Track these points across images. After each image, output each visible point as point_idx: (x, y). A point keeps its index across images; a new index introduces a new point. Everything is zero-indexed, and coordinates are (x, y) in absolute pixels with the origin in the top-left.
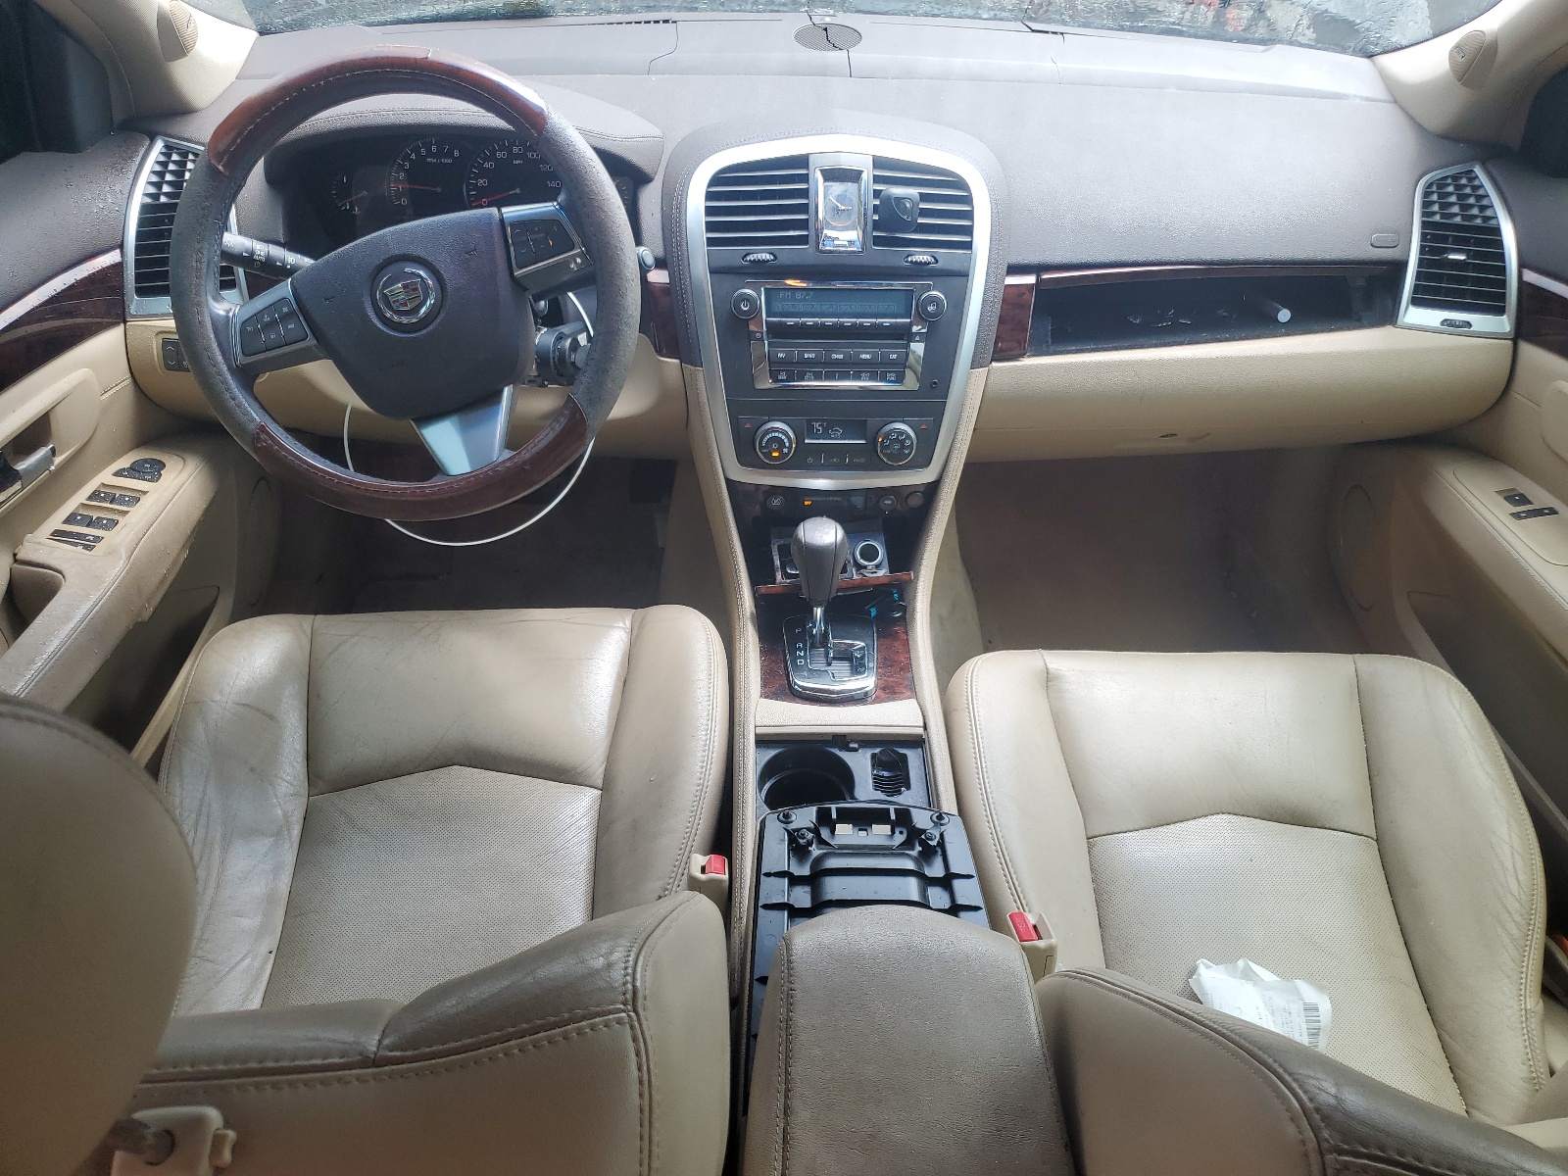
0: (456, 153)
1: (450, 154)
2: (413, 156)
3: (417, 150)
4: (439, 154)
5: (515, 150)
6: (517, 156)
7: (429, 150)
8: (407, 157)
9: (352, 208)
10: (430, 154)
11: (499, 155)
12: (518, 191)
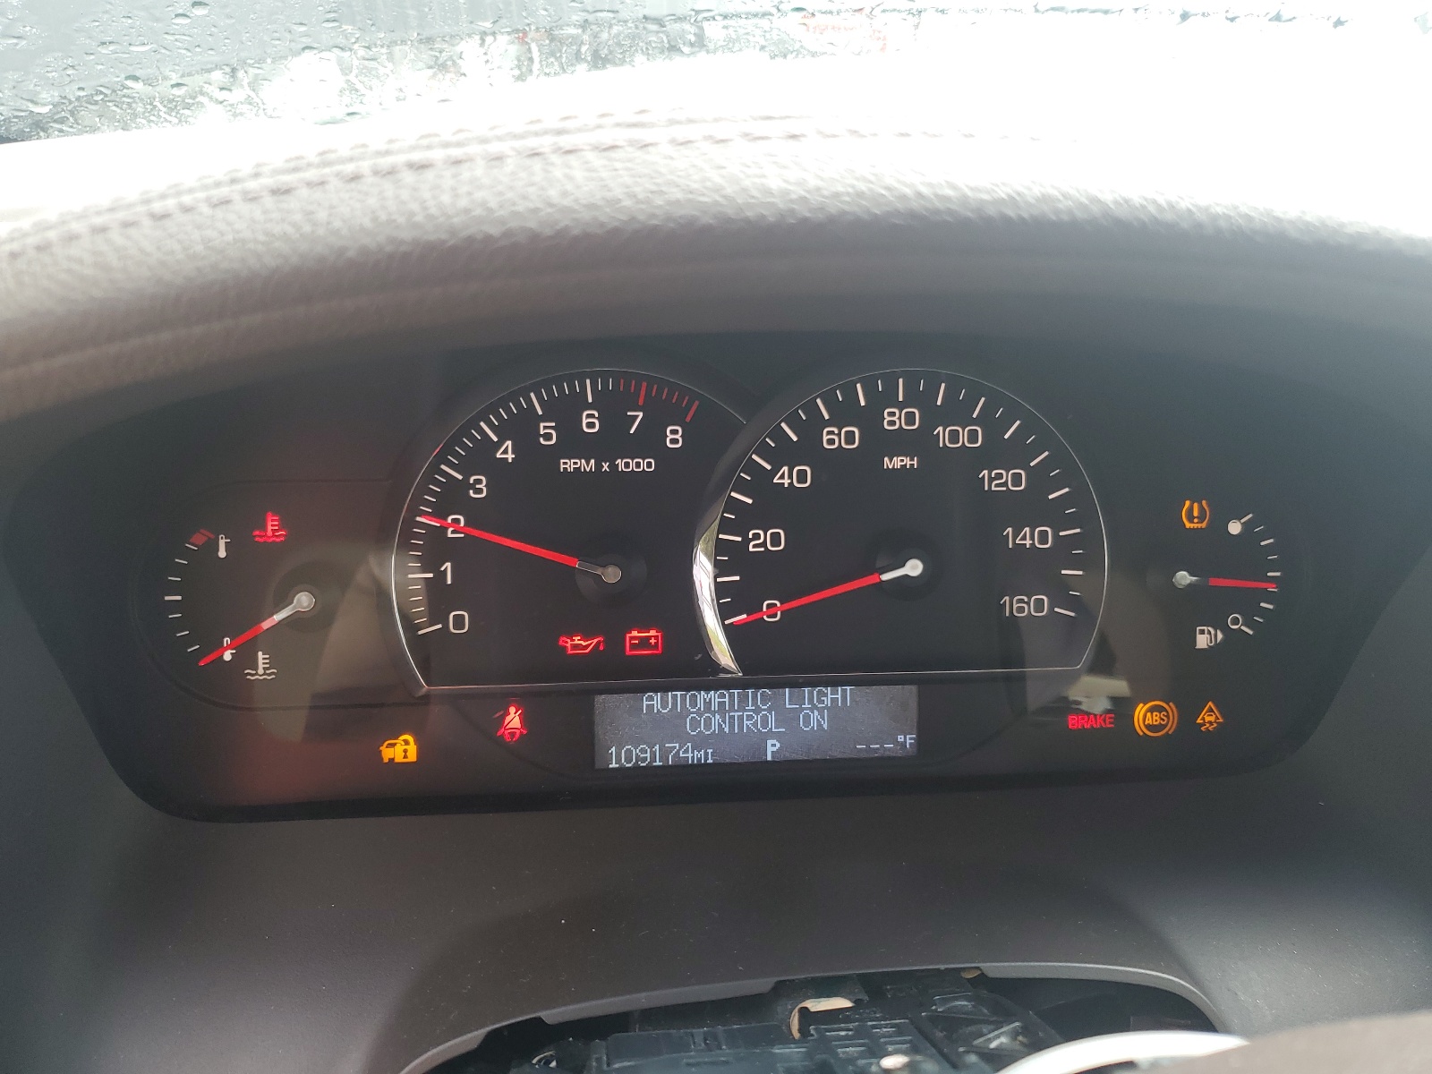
0: (674, 437)
1: (649, 442)
2: (507, 453)
3: (521, 428)
4: (612, 442)
5: (894, 419)
6: (900, 441)
7: (568, 427)
8: (481, 458)
9: (245, 657)
10: (574, 442)
11: (832, 438)
12: (914, 568)
